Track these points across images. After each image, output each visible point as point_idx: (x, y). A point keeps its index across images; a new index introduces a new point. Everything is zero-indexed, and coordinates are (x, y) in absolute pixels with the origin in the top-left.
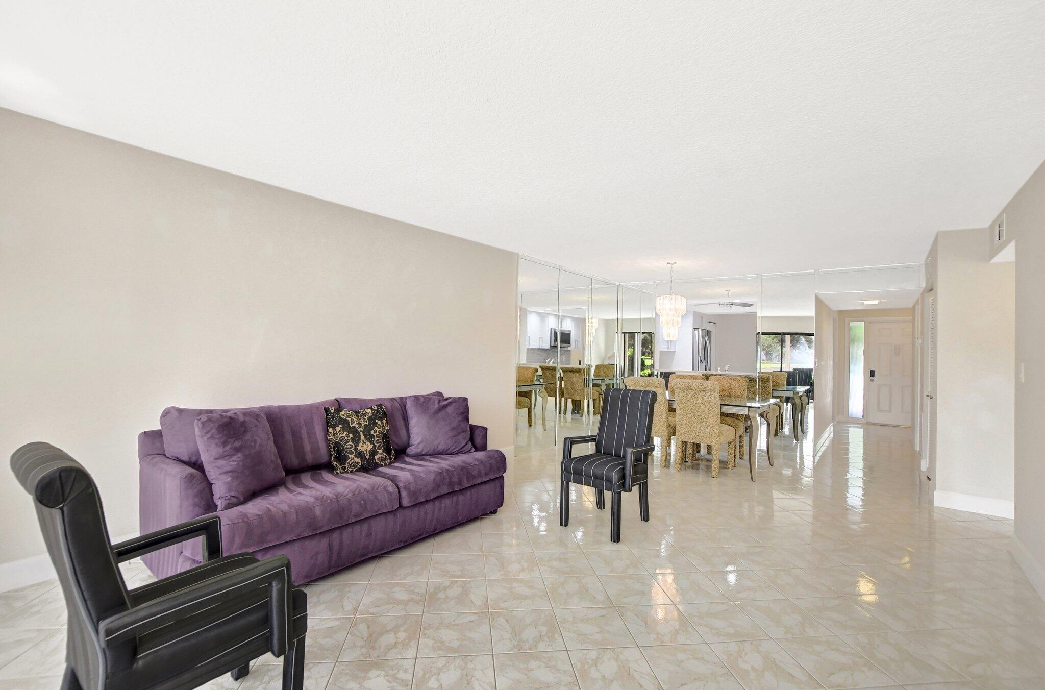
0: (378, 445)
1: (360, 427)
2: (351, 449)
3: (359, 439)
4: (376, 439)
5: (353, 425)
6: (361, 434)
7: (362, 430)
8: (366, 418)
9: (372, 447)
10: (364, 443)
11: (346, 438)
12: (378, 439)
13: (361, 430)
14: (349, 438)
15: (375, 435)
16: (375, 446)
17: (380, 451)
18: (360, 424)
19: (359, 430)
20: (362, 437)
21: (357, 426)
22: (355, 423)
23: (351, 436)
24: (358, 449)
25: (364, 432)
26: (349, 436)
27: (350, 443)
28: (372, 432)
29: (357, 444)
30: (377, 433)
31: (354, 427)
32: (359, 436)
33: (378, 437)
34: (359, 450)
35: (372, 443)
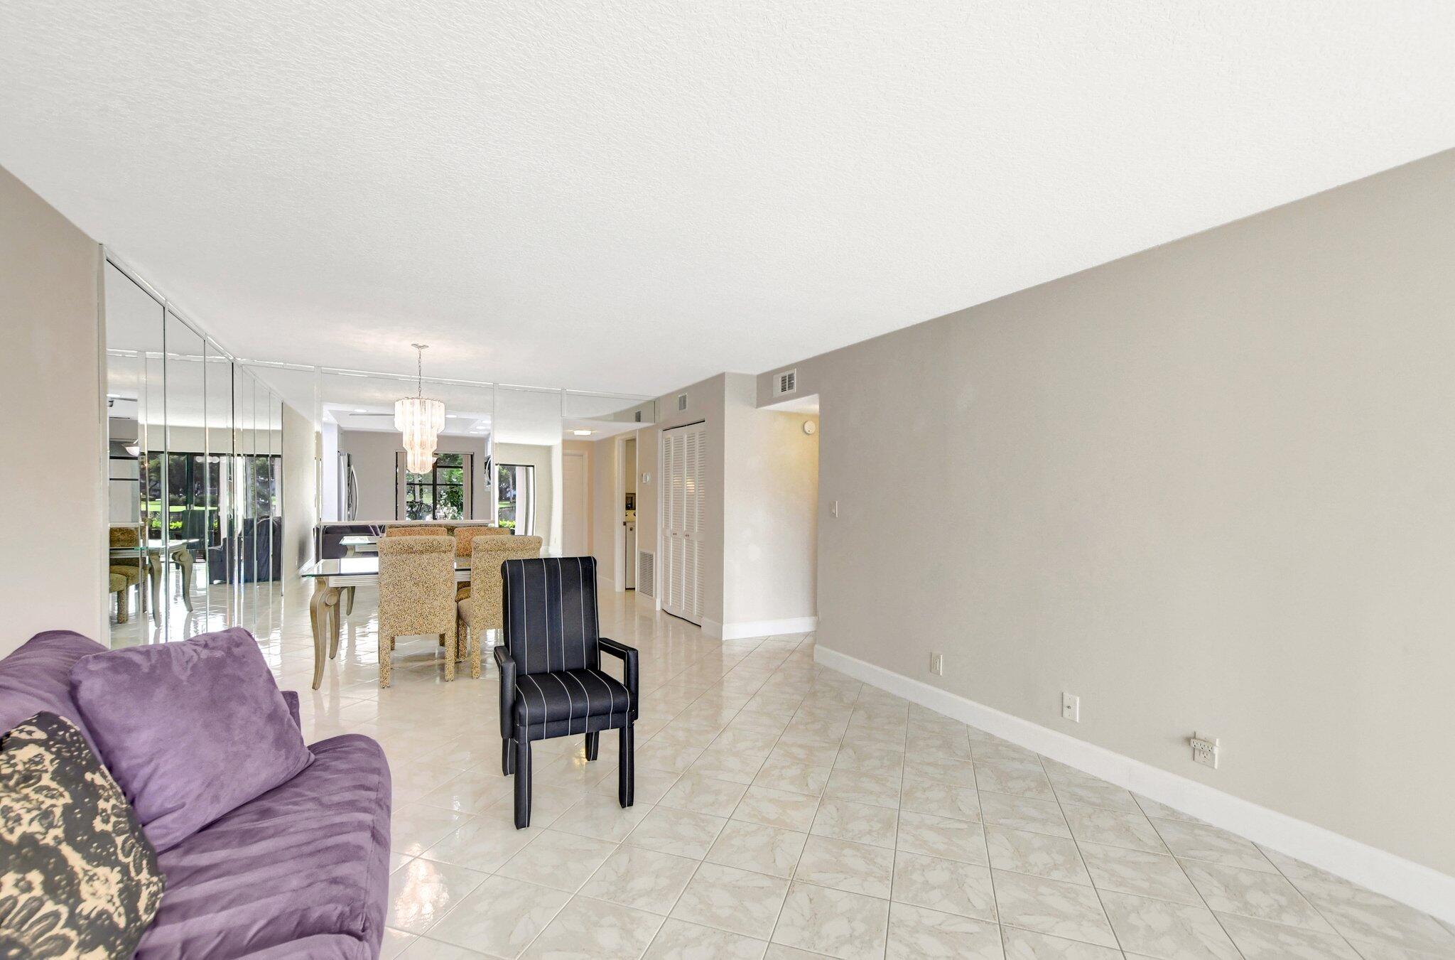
0: (130, 859)
1: (51, 826)
2: (57, 930)
3: (71, 876)
4: (119, 840)
5: (19, 831)
6: (66, 850)
7: (59, 832)
8: (46, 780)
9: (119, 877)
10: (91, 879)
11: (23, 898)
12: (123, 837)
13: (56, 838)
14: (38, 891)
15: (109, 828)
16: (125, 870)
17: (144, 876)
18: (46, 815)
19: (49, 840)
20: (75, 860)
21: (36, 827)
22: (26, 818)
23: (35, 877)
24: (85, 913)
25: (70, 838)
26: (29, 888)
27: (49, 907)
28: (98, 825)
29: (74, 897)
30: (113, 819)
31: (28, 839)
32: (63, 861)
33: (120, 833)
34: (87, 917)
35: (111, 862)
